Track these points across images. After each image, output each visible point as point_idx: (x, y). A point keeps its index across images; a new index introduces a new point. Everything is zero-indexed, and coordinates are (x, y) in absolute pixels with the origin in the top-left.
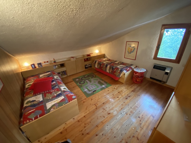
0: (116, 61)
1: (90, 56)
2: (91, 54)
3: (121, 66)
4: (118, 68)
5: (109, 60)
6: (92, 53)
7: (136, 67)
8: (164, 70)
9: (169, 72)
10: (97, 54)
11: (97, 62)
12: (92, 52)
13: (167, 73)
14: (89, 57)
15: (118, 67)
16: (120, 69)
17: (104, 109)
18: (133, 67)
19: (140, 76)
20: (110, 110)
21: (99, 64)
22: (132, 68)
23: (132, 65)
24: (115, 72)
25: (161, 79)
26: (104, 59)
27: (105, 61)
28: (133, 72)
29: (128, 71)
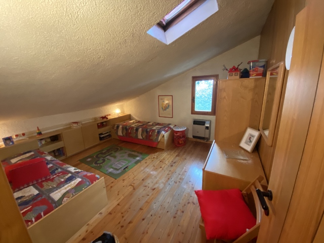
0: (149, 122)
1: (107, 118)
2: (107, 115)
3: (157, 126)
4: (154, 131)
5: (139, 122)
6: (110, 115)
7: (175, 126)
8: (204, 125)
9: (208, 126)
10: (118, 114)
11: (121, 126)
12: (110, 113)
13: (207, 128)
14: (105, 120)
15: (154, 128)
16: (157, 131)
17: (146, 186)
18: (172, 126)
19: (181, 136)
20: (154, 185)
21: (125, 128)
22: (170, 128)
23: (170, 124)
24: (151, 136)
25: (203, 136)
26: (132, 121)
27: (133, 123)
28: (173, 132)
29: (167, 132)
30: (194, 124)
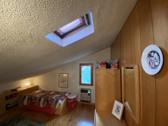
1: (17, 91)
2: (18, 88)
5: (43, 92)
6: (20, 87)
10: (27, 86)
11: (27, 97)
12: (20, 86)
13: (89, 94)
14: (15, 92)
15: (54, 98)
18: (67, 95)
21: (30, 99)
23: (66, 93)
26: (37, 92)
27: (39, 93)
30: (81, 92)
